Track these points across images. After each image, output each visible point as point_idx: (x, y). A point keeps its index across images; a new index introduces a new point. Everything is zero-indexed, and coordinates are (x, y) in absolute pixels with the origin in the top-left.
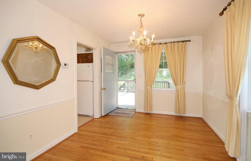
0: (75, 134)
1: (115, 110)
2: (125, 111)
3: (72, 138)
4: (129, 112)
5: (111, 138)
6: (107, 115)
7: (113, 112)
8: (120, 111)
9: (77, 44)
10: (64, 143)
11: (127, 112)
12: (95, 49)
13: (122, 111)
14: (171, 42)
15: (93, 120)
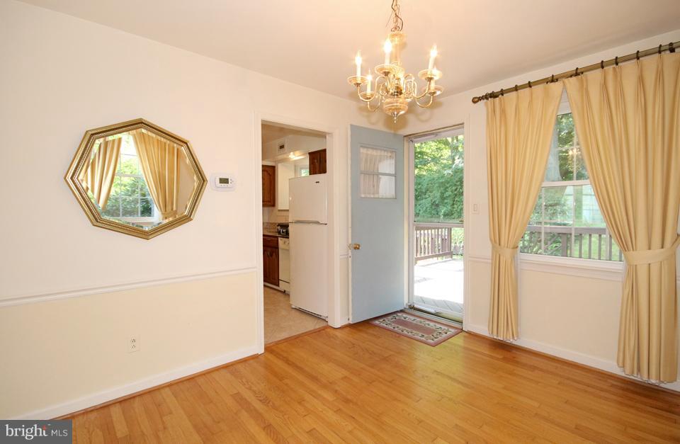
0: (255, 357)
1: (402, 311)
2: (428, 320)
3: (239, 366)
4: (438, 326)
5: (317, 396)
6: (367, 323)
7: (390, 318)
8: (413, 318)
9: (262, 125)
10: (215, 375)
11: (432, 324)
12: (329, 134)
13: (418, 319)
14: (602, 65)
15: (324, 330)
